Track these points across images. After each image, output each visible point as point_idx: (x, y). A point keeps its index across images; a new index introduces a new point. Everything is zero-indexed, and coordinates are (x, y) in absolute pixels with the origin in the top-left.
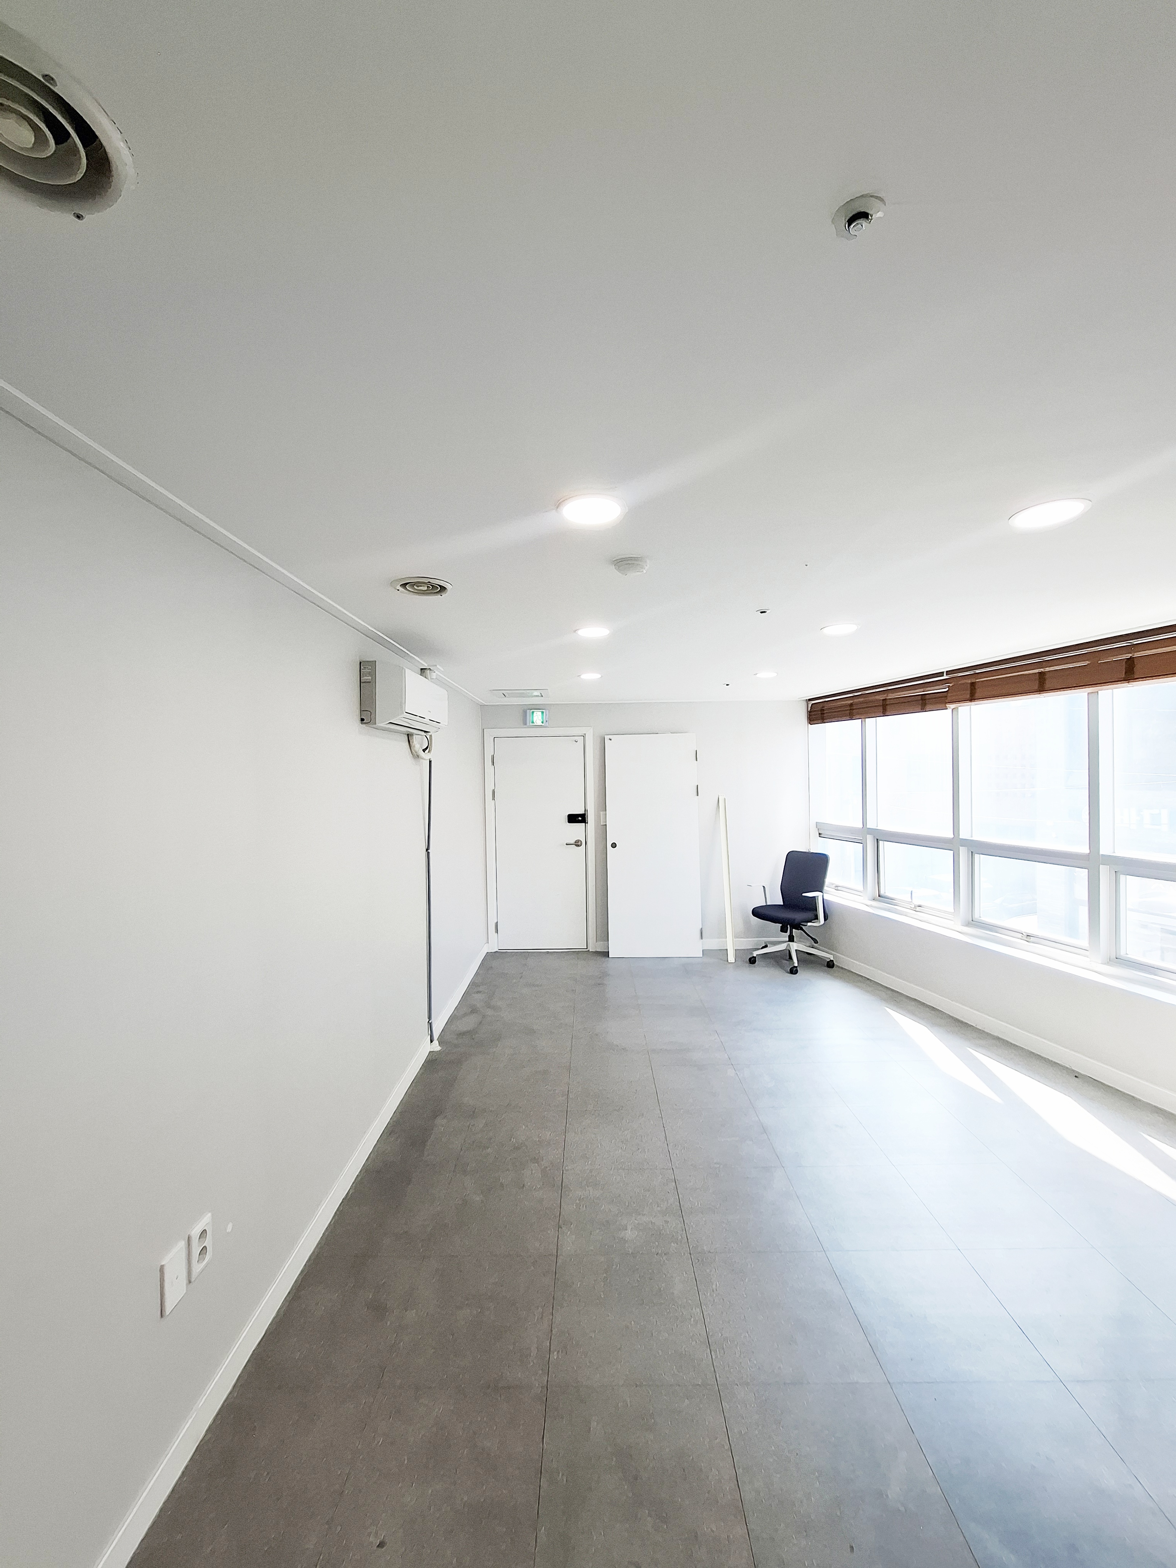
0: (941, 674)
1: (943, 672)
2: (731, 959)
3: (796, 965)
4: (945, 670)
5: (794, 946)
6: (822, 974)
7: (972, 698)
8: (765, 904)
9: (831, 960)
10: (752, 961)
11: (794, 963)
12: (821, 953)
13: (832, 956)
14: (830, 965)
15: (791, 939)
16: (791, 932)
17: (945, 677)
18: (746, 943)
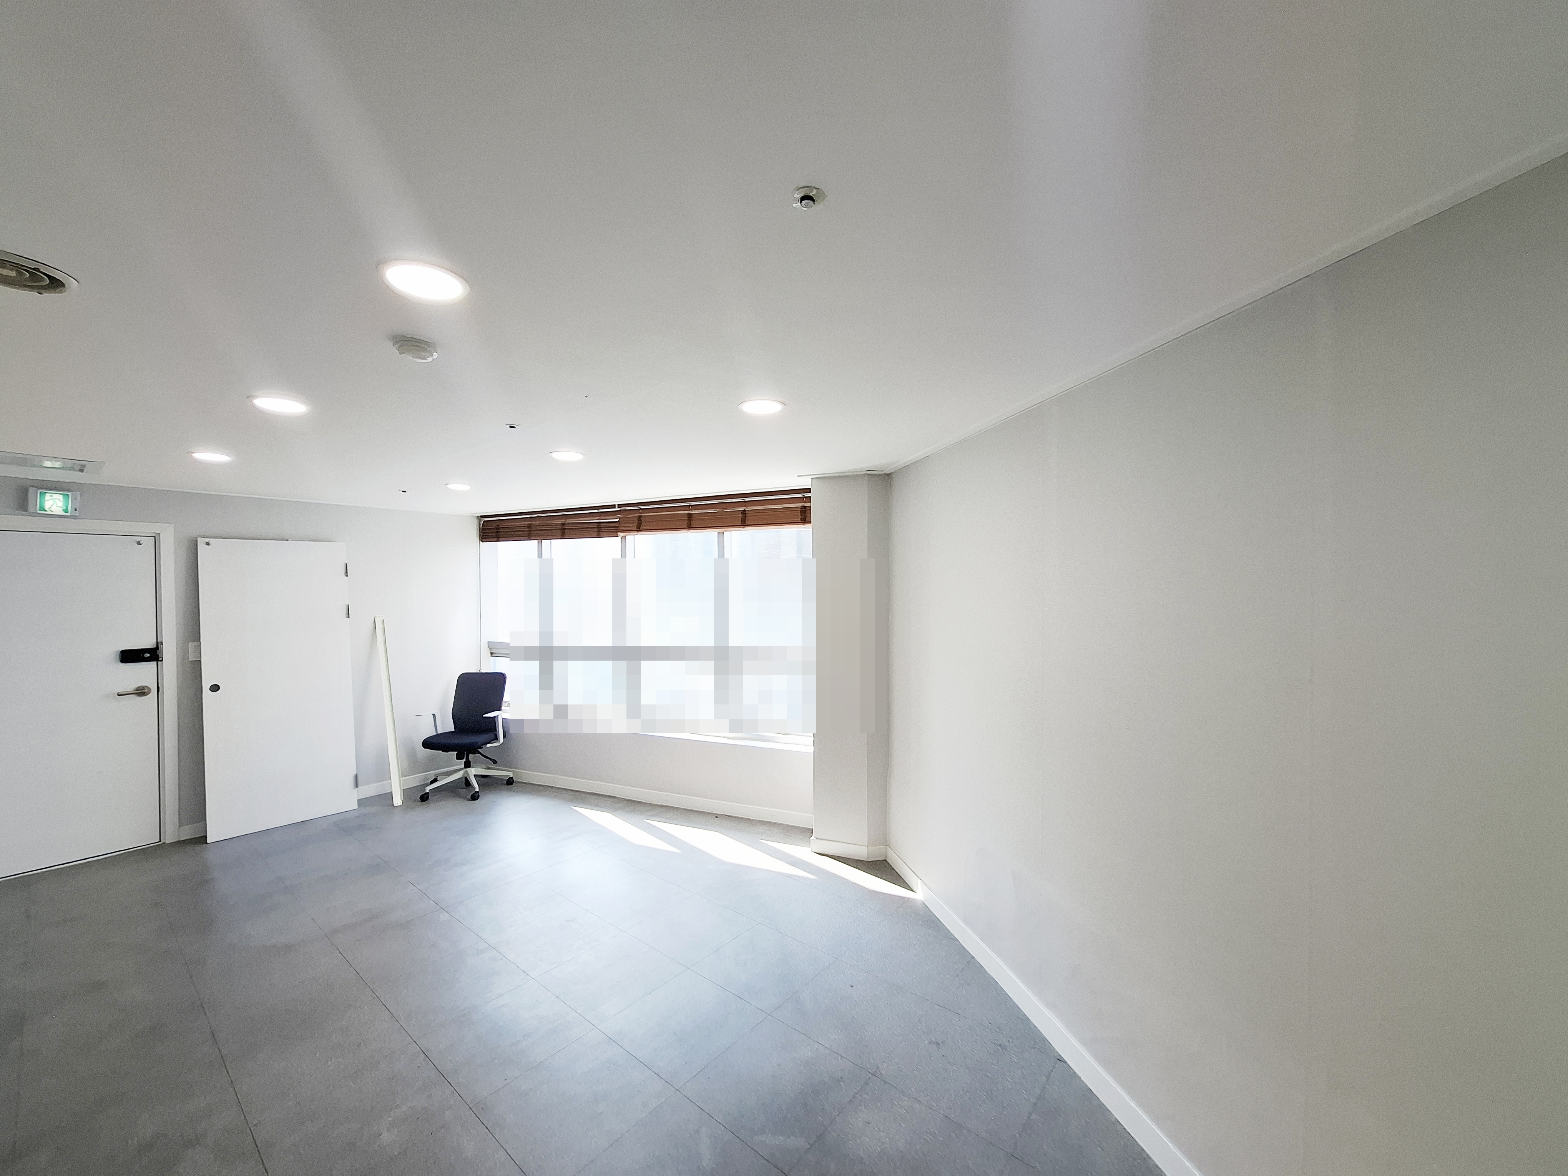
0: (613, 506)
1: (615, 505)
2: (398, 801)
3: (477, 790)
4: (616, 503)
5: (472, 772)
6: (504, 793)
7: (639, 529)
8: (435, 734)
9: (510, 778)
10: (424, 798)
11: (474, 788)
12: (501, 773)
13: (511, 773)
14: (510, 782)
15: (467, 765)
16: (467, 758)
17: (617, 509)
18: (415, 780)
